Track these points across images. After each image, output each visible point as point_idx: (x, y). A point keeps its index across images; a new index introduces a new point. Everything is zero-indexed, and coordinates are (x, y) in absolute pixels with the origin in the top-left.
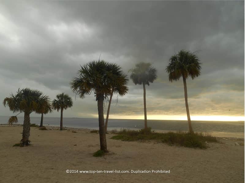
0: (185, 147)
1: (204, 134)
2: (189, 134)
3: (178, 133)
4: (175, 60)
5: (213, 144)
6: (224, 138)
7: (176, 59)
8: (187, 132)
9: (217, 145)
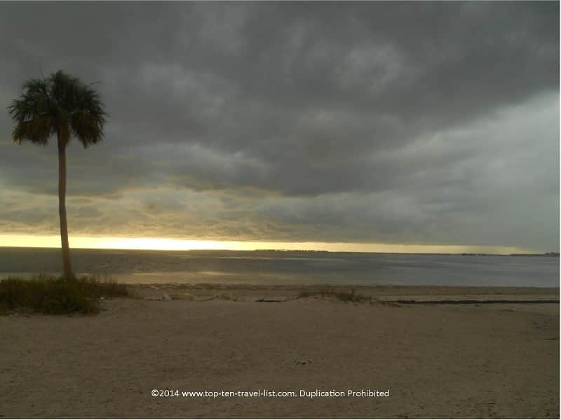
0: (44, 314)
1: (102, 280)
2: (60, 281)
3: (37, 279)
4: (38, 91)
5: (117, 300)
6: (152, 285)
7: (44, 89)
8: (58, 276)
9: (126, 302)
